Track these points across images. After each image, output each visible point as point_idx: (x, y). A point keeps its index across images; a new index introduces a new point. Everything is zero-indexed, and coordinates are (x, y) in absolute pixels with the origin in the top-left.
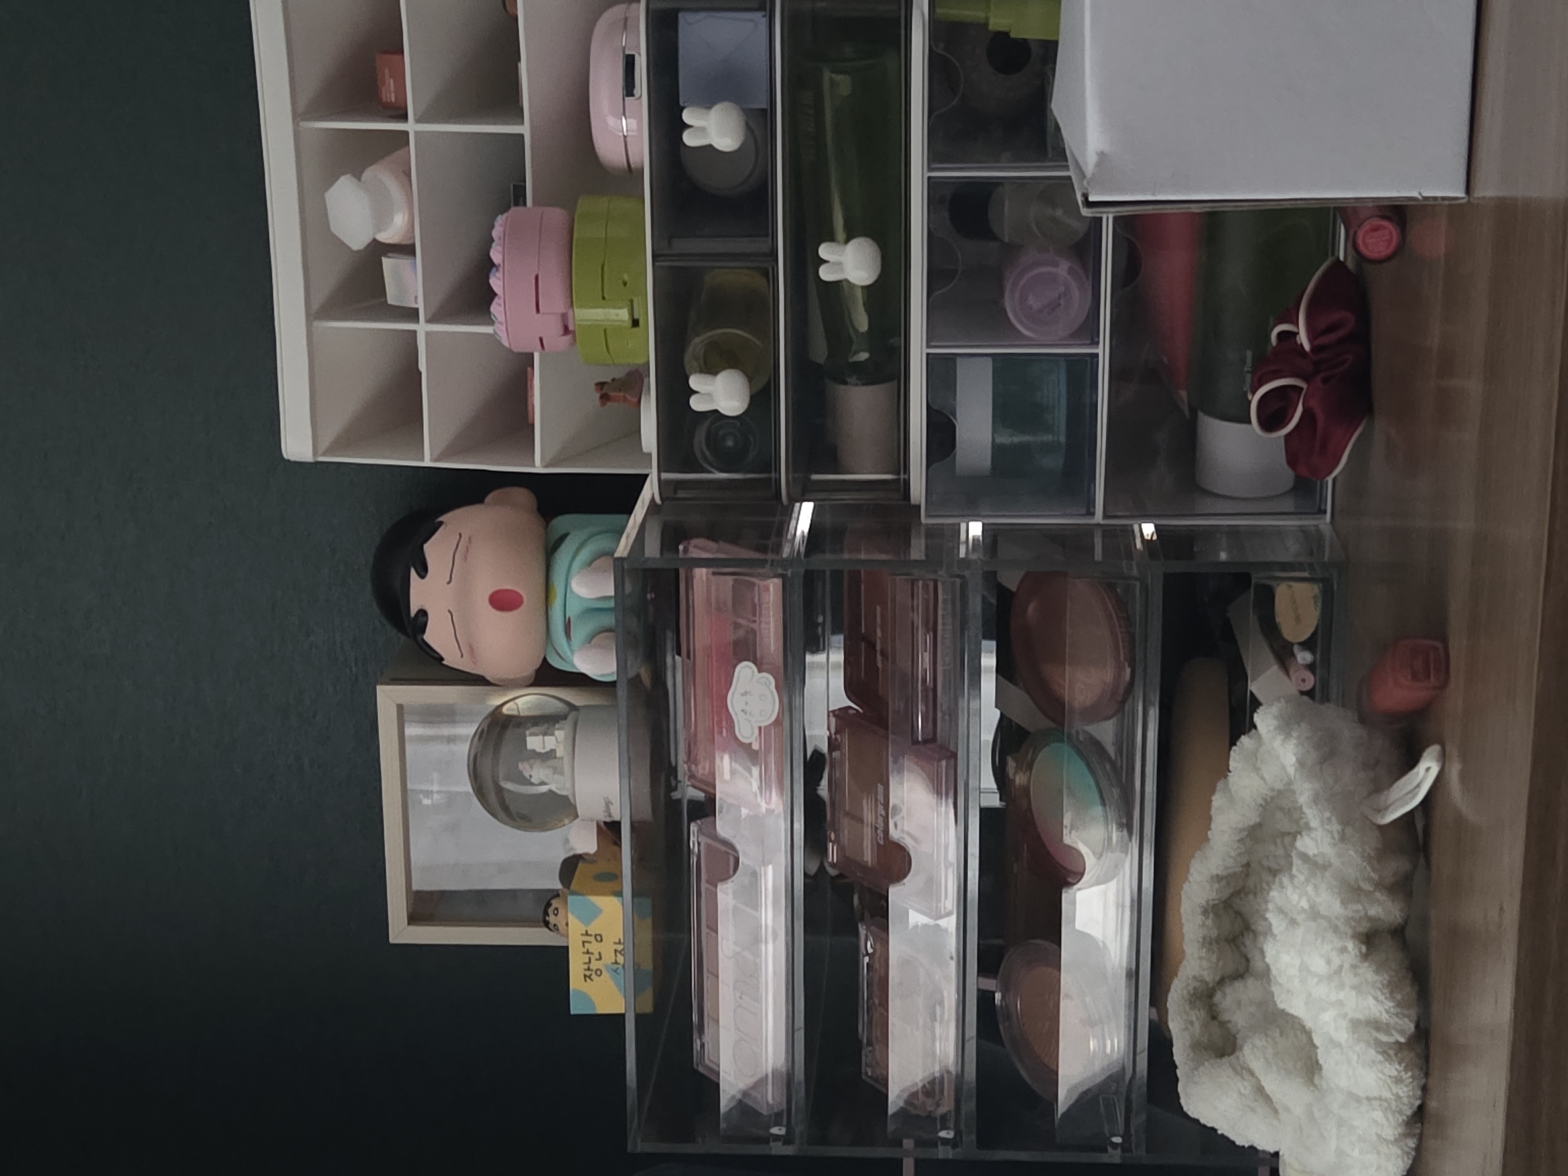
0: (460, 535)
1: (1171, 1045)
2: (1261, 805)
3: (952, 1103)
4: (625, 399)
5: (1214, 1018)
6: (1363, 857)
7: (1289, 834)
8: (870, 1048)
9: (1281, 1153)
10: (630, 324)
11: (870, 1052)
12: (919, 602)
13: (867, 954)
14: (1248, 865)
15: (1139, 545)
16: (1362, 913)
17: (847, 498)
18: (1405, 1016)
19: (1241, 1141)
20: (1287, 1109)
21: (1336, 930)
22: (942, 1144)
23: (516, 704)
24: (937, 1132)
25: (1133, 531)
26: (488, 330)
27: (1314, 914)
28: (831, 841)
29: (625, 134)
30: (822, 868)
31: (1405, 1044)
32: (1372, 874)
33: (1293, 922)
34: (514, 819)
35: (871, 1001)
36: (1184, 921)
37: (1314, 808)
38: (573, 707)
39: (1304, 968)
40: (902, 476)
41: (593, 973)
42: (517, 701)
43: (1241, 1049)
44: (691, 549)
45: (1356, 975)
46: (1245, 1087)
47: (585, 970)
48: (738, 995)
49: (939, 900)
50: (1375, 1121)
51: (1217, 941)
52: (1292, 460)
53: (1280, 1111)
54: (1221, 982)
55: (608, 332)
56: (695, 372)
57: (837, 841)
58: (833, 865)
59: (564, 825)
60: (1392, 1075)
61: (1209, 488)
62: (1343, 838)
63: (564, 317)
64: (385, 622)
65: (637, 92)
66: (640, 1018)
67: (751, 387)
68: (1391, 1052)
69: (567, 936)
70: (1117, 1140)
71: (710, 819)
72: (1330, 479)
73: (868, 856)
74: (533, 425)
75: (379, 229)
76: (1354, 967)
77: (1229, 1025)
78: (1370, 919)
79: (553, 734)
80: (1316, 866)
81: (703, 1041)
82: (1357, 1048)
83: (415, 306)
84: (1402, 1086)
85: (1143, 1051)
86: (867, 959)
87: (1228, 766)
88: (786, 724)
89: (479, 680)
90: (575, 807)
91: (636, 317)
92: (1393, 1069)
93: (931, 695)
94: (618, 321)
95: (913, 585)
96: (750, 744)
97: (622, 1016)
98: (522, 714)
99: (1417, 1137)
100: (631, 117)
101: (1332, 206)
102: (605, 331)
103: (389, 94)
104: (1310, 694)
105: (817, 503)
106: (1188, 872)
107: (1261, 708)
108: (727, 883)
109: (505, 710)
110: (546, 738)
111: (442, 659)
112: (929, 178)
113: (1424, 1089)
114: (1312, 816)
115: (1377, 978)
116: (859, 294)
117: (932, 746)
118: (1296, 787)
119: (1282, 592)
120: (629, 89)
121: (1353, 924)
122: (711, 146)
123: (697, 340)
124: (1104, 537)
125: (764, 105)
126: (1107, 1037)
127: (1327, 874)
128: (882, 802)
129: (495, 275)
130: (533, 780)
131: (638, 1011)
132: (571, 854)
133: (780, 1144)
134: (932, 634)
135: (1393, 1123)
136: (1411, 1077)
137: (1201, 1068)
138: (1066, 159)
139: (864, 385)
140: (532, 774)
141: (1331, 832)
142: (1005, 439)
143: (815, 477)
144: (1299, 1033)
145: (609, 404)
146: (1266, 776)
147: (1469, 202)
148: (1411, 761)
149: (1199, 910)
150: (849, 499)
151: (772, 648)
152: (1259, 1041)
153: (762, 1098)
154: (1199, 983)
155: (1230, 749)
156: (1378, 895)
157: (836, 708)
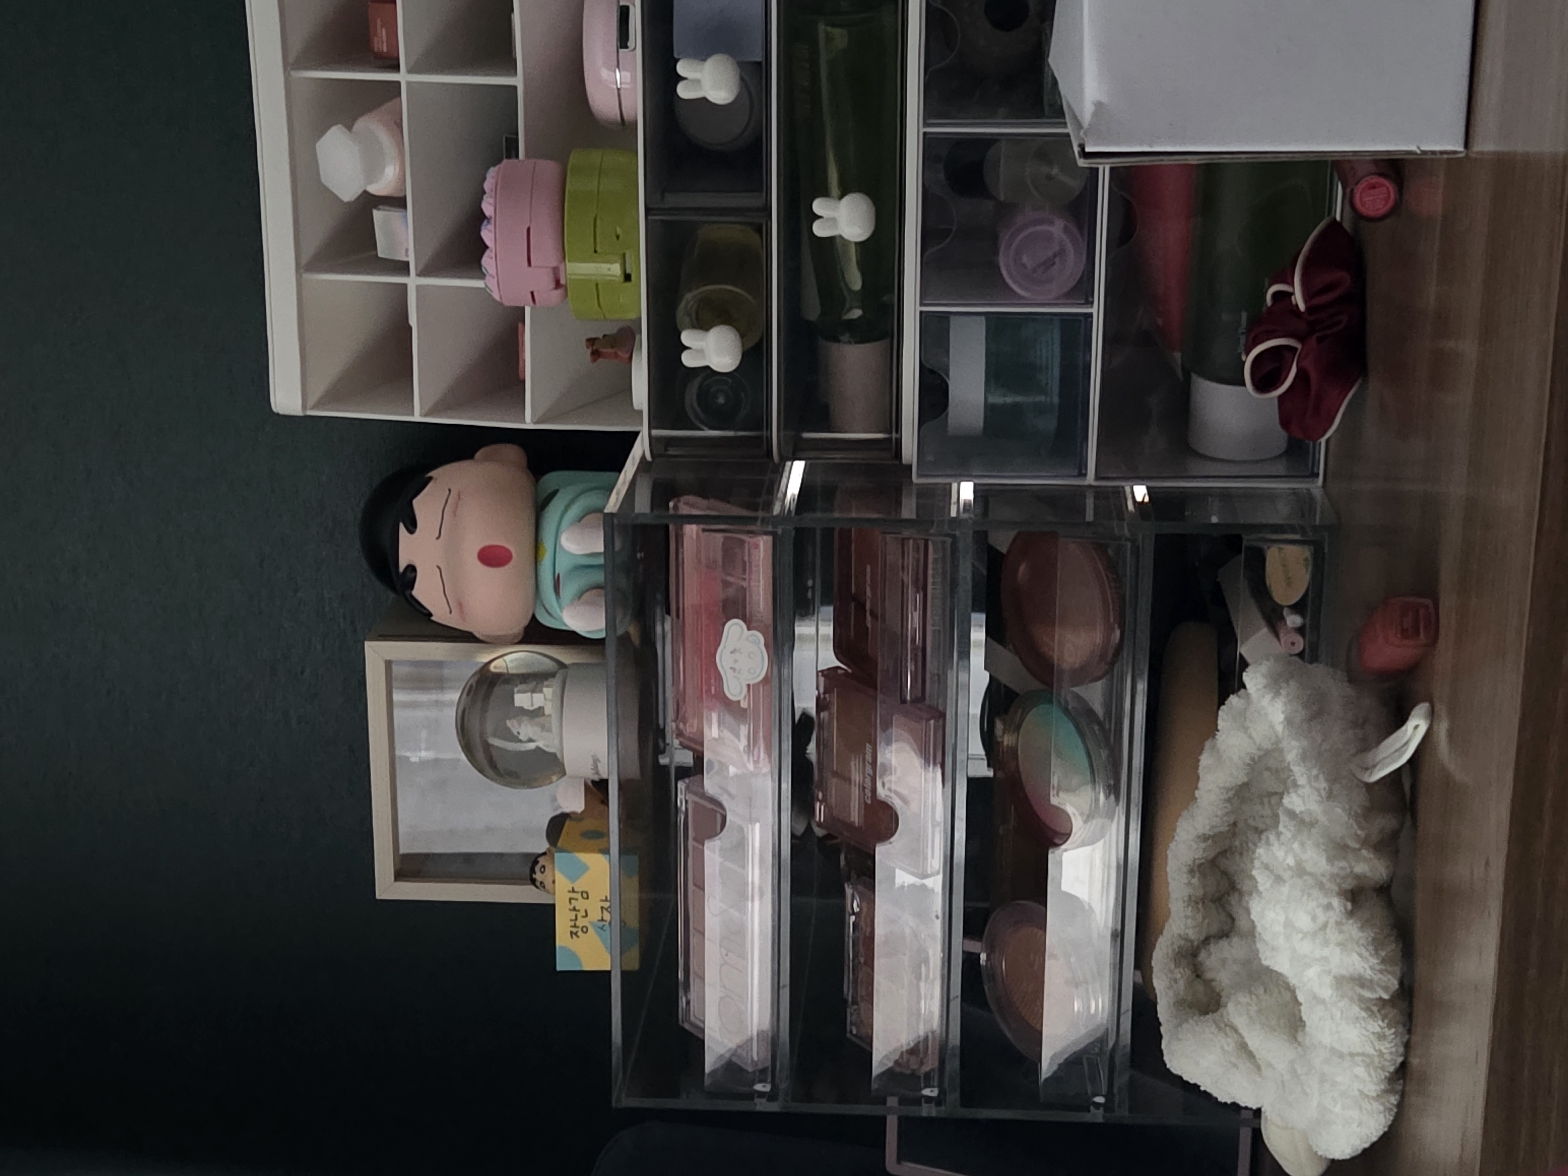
0: (450, 490)
1: (1155, 1005)
2: (1249, 765)
3: (936, 1064)
4: (616, 356)
5: (1198, 976)
6: (1350, 814)
7: (1276, 793)
8: (855, 1007)
9: (1263, 1110)
10: (622, 279)
11: (855, 1010)
12: (910, 561)
13: (854, 913)
14: (1235, 824)
15: (1130, 506)
16: (1349, 870)
17: (839, 457)
18: (1389, 972)
19: (1223, 1097)
20: (1270, 1065)
21: (1321, 886)
22: (926, 1102)
23: (505, 661)
24: (921, 1089)
25: (1124, 492)
26: (478, 284)
27: (1300, 871)
28: (818, 800)
29: (619, 86)
30: (809, 829)
31: (1390, 1000)
32: (1359, 832)
33: (1279, 879)
34: (502, 776)
35: (856, 961)
36: (1170, 880)
37: (1302, 764)
38: (562, 665)
39: (1288, 924)
40: (894, 435)
41: (580, 930)
42: (506, 658)
43: (1226, 1006)
44: (681, 505)
45: (1341, 932)
46: (1229, 1043)
47: (572, 927)
48: (724, 952)
49: (925, 859)
50: (1356, 1076)
51: (1203, 900)
52: (1285, 423)
53: (1263, 1068)
54: (1206, 941)
55: (600, 286)
56: (689, 328)
57: (824, 801)
58: (819, 825)
59: (551, 782)
60: (1376, 1031)
61: (1201, 451)
62: (1330, 796)
63: (556, 270)
64: (373, 577)
65: (631, 44)
66: (626, 975)
67: (743, 345)
68: (1375, 1009)
69: (554, 894)
70: (1100, 1100)
71: (698, 777)
72: (1323, 440)
73: (855, 816)
74: (524, 382)
75: (370, 180)
76: (1338, 923)
77: (1214, 984)
78: (1357, 877)
79: (541, 691)
80: (1303, 823)
81: (688, 997)
82: (1341, 1004)
83: (405, 259)
84: (1385, 1043)
85: (1128, 1010)
86: (853, 918)
87: (1217, 725)
88: (775, 682)
89: (467, 637)
90: (563, 765)
91: (628, 271)
92: (1376, 1026)
93: (920, 654)
94: (610, 275)
95: (903, 546)
96: (739, 702)
97: (608, 973)
98: (511, 671)
99: (1400, 1093)
100: (626, 70)
101: (1330, 159)
102: (597, 285)
103: (381, 45)
104: (1301, 655)
105: (809, 462)
106: (1175, 830)
107: (1250, 667)
108: (715, 841)
109: (492, 668)
110: (534, 695)
111: (430, 615)
112: (925, 134)
113: (1407, 1046)
114: (1300, 773)
115: (1361, 934)
116: (853, 250)
117: (919, 705)
118: (1284, 744)
119: (1273, 555)
120: (623, 40)
121: (1338, 880)
122: (704, 100)
123: (689, 296)
124: (1096, 498)
125: (759, 58)
126: (1091, 995)
127: (1314, 831)
128: (870, 761)
129: (486, 228)
130: (521, 737)
131: (625, 968)
132: (558, 812)
133: (764, 1100)
134: (922, 595)
135: (1375, 1079)
136: (1394, 1033)
137: (1185, 1026)
138: (1062, 115)
139: (856, 343)
140: (520, 731)
141: (1318, 790)
142: (997, 399)
143: (806, 435)
144: (1282, 990)
145: (600, 360)
146: (1254, 735)
147: (1467, 156)
148: (1399, 719)
149: (1185, 869)
150: (841, 458)
151: (761, 606)
152: (1243, 998)
153: (747, 1053)
154: (1184, 942)
155: (1219, 708)
156: (1364, 852)
157: (825, 668)
